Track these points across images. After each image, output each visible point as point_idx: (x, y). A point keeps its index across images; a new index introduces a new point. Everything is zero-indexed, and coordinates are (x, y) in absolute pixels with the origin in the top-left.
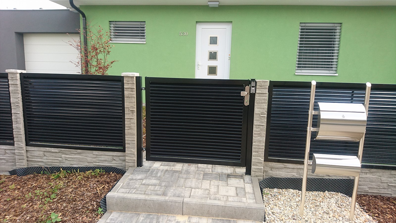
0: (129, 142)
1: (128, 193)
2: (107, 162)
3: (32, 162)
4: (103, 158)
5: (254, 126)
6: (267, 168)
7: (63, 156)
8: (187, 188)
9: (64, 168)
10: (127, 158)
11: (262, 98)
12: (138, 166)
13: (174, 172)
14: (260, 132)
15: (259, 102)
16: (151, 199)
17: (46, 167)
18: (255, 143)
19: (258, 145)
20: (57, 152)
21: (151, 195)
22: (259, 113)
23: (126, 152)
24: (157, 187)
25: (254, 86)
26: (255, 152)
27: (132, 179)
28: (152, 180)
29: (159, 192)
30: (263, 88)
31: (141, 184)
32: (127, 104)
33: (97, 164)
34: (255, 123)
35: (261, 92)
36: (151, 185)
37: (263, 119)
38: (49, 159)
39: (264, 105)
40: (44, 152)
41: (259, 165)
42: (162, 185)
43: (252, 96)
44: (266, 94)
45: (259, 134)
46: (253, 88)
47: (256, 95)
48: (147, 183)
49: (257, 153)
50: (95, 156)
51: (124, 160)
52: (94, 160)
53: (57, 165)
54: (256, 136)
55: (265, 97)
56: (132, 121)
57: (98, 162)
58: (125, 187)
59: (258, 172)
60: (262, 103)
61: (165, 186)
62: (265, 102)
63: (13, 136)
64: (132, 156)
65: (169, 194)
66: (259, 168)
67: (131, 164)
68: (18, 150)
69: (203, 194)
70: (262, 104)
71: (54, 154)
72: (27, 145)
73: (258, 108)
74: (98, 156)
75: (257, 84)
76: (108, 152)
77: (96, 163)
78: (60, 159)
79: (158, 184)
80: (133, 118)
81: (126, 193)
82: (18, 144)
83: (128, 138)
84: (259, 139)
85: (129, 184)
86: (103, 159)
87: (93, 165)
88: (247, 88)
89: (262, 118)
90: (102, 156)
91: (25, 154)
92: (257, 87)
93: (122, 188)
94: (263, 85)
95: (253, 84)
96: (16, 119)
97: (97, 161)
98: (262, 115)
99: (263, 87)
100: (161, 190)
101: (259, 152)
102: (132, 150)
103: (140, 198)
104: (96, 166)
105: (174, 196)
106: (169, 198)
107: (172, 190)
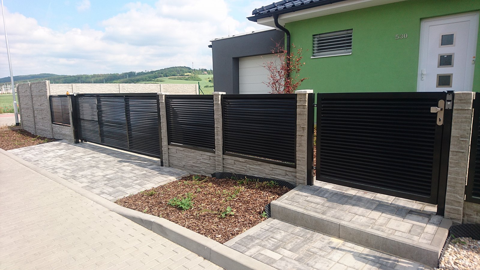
0: (300, 159)
1: (290, 204)
2: (281, 176)
3: (226, 168)
4: (278, 172)
5: (450, 153)
6: (470, 210)
7: (248, 165)
8: (350, 213)
9: (248, 177)
10: (297, 174)
11: (462, 116)
12: (308, 184)
13: (343, 197)
14: (458, 161)
15: (458, 121)
16: (308, 214)
17: (235, 174)
18: (451, 175)
19: (456, 178)
20: (243, 162)
21: (310, 210)
22: (458, 135)
23: (297, 168)
24: (319, 206)
25: (451, 99)
26: (450, 187)
27: (298, 194)
28: (317, 199)
29: (318, 210)
30: (464, 103)
31: (305, 200)
32: (298, 121)
33: (273, 176)
34: (452, 148)
35: (461, 107)
36: (314, 203)
37: (463, 144)
38: (238, 167)
39: (465, 125)
40: (235, 161)
41: (456, 204)
42: (325, 205)
43: (448, 114)
44: (470, 111)
45: (458, 163)
46: (449, 103)
47: (454, 113)
48: (310, 200)
49: (453, 188)
50: (271, 169)
51: (296, 177)
52: (271, 172)
53: (243, 173)
54: (452, 165)
55: (468, 114)
56: (303, 138)
57: (274, 175)
58: (289, 199)
59: (453, 213)
60: (462, 122)
61: (327, 207)
62: (466, 121)
63: (215, 146)
64: (303, 173)
65: (328, 214)
66: (456, 208)
67: (301, 181)
68: (218, 157)
69: (366, 222)
70: (463, 124)
71: (241, 163)
72: (223, 154)
73: (457, 129)
74: (274, 169)
75: (455, 97)
76: (282, 166)
77: (272, 175)
78: (245, 168)
79: (321, 204)
80: (303, 135)
81: (288, 204)
82: (218, 153)
83: (299, 154)
84: (457, 170)
85: (294, 197)
86: (278, 173)
87: (270, 177)
88: (441, 103)
89: (462, 143)
90: (277, 170)
91: (221, 161)
92: (454, 102)
93: (286, 199)
94: (463, 99)
95: (449, 97)
96: (217, 132)
97: (273, 174)
98: (462, 138)
99: (464, 101)
100: (322, 209)
101: (456, 188)
102: (302, 167)
103: (299, 211)
104: (272, 178)
105: (332, 217)
106: (326, 217)
107: (333, 212)
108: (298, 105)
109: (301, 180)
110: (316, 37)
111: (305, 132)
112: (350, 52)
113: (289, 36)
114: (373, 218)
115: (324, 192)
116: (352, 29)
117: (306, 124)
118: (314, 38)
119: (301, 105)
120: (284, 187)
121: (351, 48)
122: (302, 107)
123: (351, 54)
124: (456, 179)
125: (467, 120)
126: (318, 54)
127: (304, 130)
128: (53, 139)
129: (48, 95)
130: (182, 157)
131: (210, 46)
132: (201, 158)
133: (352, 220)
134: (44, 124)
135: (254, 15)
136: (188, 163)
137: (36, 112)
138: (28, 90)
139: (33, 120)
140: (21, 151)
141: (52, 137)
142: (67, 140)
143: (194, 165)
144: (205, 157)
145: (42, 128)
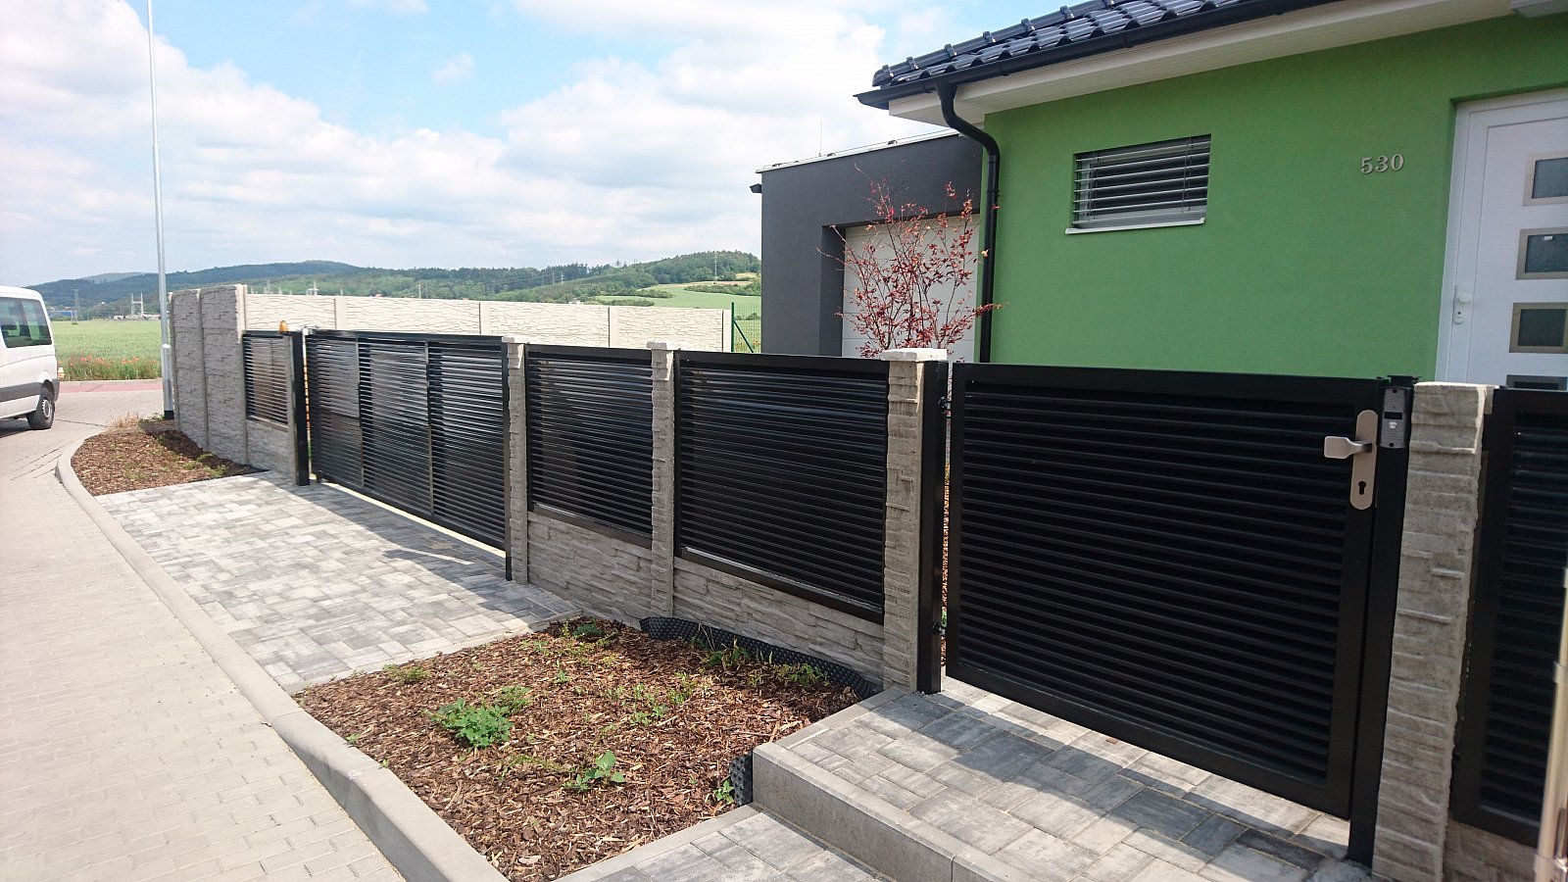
0: (894, 592)
1: (816, 763)
2: (840, 649)
3: (684, 606)
4: (832, 632)
5: (1397, 620)
6: (1470, 858)
7: (745, 601)
8: (1017, 817)
9: (744, 642)
10: (886, 649)
11: (1443, 479)
12: (919, 689)
13: (1022, 749)
14: (1426, 655)
15: (1425, 496)
16: (861, 805)
17: (707, 628)
18: (1398, 710)
19: (1414, 721)
20: (730, 588)
21: (874, 793)
22: (1424, 554)
23: (887, 626)
24: (919, 776)
25: (1400, 409)
26: (1393, 756)
27: (867, 725)
28: (924, 750)
29: (906, 797)
30: (1451, 427)
31: (878, 751)
32: (893, 459)
33: (818, 648)
34: (1404, 604)
35: (1440, 443)
36: (905, 765)
37: (1446, 591)
38: (716, 605)
39: (1454, 516)
40: (708, 580)
41: (1414, 827)
42: (939, 777)
43: (1393, 466)
44: (1470, 460)
45: (1423, 665)
46: (1393, 424)
47: (1414, 460)
48: (897, 754)
49: (1405, 763)
50: (812, 621)
51: (881, 654)
52: (811, 631)
53: (730, 625)
54: (1404, 672)
55: (1463, 472)
56: (905, 519)
57: (821, 644)
58: (824, 742)
59: (1405, 864)
60: (1441, 503)
61: (946, 783)
62: (1457, 500)
63: (650, 523)
64: (903, 645)
65: (932, 816)
66: (1415, 844)
67: (898, 675)
68: (658, 564)
69: (1056, 863)
70: (1443, 511)
71: (726, 592)
72: (677, 553)
73: (1422, 531)
74: (820, 623)
75: (1415, 402)
76: (844, 615)
77: (815, 643)
78: (737, 608)
79: (928, 770)
80: (906, 508)
81: (810, 761)
82: (658, 548)
83: (892, 576)
84: (1418, 693)
85: (845, 735)
86: (830, 635)
87: (807, 649)
88: (1366, 420)
89: (1442, 584)
90: (830, 626)
91: (668, 578)
92: (1414, 420)
93: (814, 741)
94: (1446, 410)
95: (1393, 401)
96: (659, 477)
97: (818, 639)
98: (1439, 566)
99: (1451, 421)
100: (920, 792)
101: (1416, 763)
102: (902, 622)
103: (833, 791)
104: (816, 655)
105: (939, 828)
106: (917, 827)
107: (954, 807)
108: (893, 402)
109: (899, 670)
110: (1087, 162)
111: (912, 499)
112: (1197, 216)
113: (995, 157)
114: (1088, 847)
115: (963, 723)
116: (1208, 137)
117: (917, 468)
118: (1080, 165)
119: (901, 402)
120: (848, 689)
121: (1204, 203)
122: (903, 408)
123: (1202, 221)
124: (1417, 727)
125: (1460, 495)
126: (1092, 219)
127: (908, 490)
128: (246, 465)
129: (241, 329)
130: (562, 553)
131: (756, 189)
132: (614, 561)
133: (1008, 848)
134: (227, 419)
135: (878, 88)
136: (580, 577)
137: (210, 380)
138: (195, 310)
139: (202, 405)
140: (133, 499)
141: (243, 462)
142: (280, 472)
143: (595, 584)
144: (625, 559)
145: (223, 431)
